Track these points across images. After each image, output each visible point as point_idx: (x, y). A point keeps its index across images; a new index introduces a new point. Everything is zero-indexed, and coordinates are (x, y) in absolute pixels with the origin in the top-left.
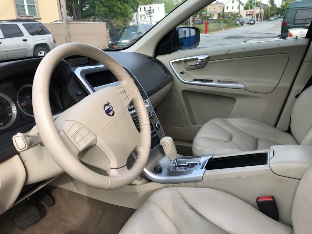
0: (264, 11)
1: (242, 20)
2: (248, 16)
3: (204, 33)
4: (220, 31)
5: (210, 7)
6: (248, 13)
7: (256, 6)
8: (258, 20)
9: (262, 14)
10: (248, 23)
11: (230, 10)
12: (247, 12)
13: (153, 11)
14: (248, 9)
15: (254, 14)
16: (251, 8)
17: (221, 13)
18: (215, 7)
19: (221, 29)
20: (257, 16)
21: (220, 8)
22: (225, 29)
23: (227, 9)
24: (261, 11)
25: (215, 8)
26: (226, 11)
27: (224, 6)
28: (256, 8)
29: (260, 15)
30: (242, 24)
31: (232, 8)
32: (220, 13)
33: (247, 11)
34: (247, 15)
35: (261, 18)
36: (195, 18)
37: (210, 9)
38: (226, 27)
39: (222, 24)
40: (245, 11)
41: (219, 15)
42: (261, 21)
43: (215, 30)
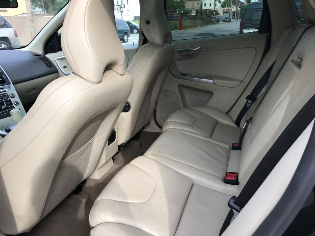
0: (241, 9)
1: (218, 18)
3: (178, 30)
4: (196, 28)
5: (188, 3)
6: (225, 11)
7: (233, 4)
8: (234, 18)
9: (238, 12)
10: (224, 21)
11: (208, 7)
12: (224, 10)
13: (124, 6)
14: (225, 7)
15: (231, 12)
16: (228, 6)
17: (199, 10)
18: (193, 3)
19: (197, 26)
20: (234, 15)
21: (198, 5)
22: (200, 26)
23: (205, 5)
24: (237, 9)
25: (193, 5)
26: (204, 7)
27: (202, 3)
28: (232, 6)
29: (237, 13)
30: (218, 21)
31: (209, 5)
32: (198, 10)
33: (225, 8)
34: (224, 13)
35: (237, 16)
36: (173, 14)
37: (188, 5)
38: (201, 24)
39: (198, 21)
40: (222, 9)
42: (237, 19)
43: (190, 27)
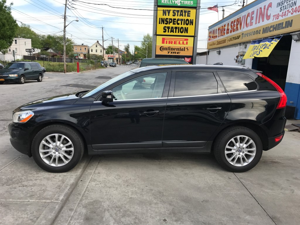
0: (122, 57)
1: (106, 63)
2: (109, 60)
3: (75, 71)
4: (89, 70)
5: (76, 48)
6: (110, 57)
7: (115, 52)
8: (118, 64)
9: (121, 59)
10: (110, 66)
11: (94, 52)
12: (108, 56)
14: (109, 54)
15: (115, 59)
16: (112, 53)
17: (87, 55)
18: (81, 48)
19: (90, 69)
20: (117, 60)
21: (85, 50)
22: (93, 69)
23: (92, 51)
24: (119, 57)
25: (81, 50)
26: (90, 52)
27: (89, 49)
28: (115, 54)
29: (119, 60)
30: (106, 66)
31: (95, 51)
32: (85, 54)
33: (109, 55)
34: (109, 58)
35: (120, 62)
36: (62, 56)
37: (76, 49)
38: (93, 67)
39: (90, 65)
40: (107, 55)
41: (85, 55)
42: (120, 64)
43: (84, 70)
